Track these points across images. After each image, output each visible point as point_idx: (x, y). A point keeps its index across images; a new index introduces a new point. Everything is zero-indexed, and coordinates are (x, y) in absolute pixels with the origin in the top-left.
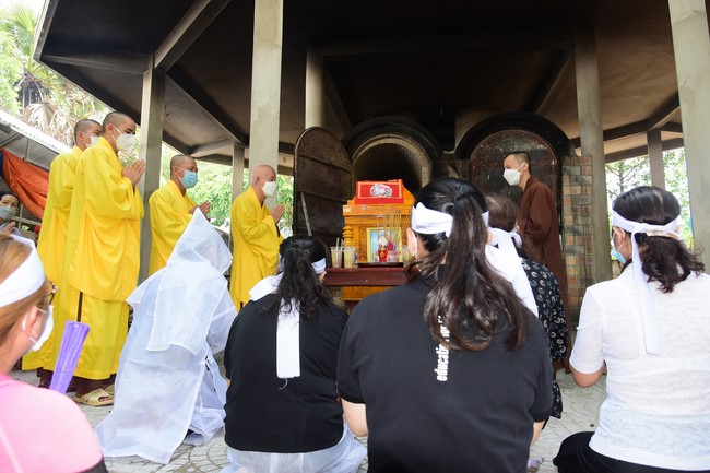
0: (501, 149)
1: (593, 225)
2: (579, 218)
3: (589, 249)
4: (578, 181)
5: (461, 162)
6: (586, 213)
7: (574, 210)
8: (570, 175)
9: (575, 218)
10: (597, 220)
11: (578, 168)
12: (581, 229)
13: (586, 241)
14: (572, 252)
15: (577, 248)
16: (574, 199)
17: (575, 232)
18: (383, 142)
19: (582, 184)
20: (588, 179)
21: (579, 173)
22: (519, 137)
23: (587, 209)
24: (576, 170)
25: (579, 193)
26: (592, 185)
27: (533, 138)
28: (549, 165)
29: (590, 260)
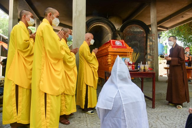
0: (132, 30)
1: (155, 53)
2: (151, 51)
3: (153, 60)
4: (151, 41)
5: (121, 33)
6: (153, 50)
7: (150, 49)
8: (149, 39)
9: (150, 51)
10: (155, 52)
11: (151, 37)
12: (151, 54)
13: (153, 57)
14: (149, 60)
15: (150, 59)
16: (150, 46)
17: (150, 55)
18: (98, 25)
19: (152, 42)
20: (154, 40)
21: (151, 39)
22: (136, 27)
23: (153, 49)
24: (151, 38)
25: (151, 44)
26: (154, 42)
27: (140, 28)
28: (144, 36)
29: (153, 62)
